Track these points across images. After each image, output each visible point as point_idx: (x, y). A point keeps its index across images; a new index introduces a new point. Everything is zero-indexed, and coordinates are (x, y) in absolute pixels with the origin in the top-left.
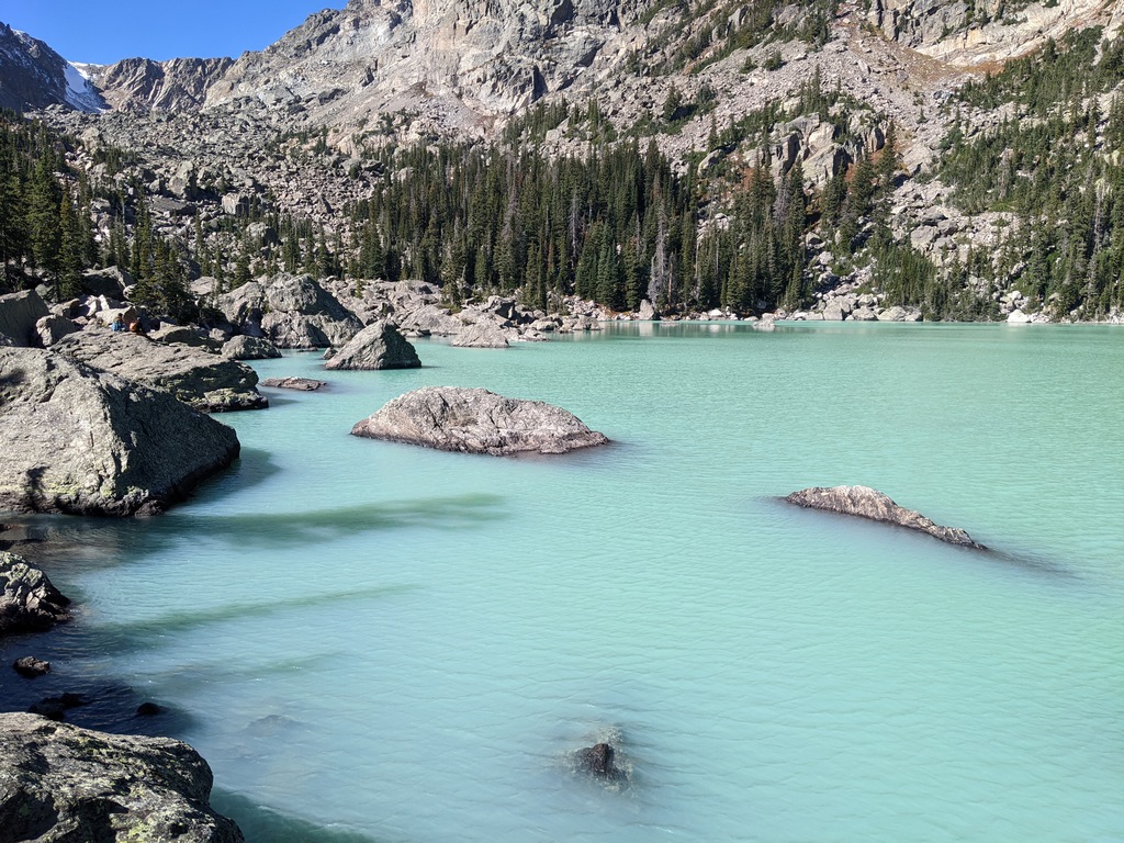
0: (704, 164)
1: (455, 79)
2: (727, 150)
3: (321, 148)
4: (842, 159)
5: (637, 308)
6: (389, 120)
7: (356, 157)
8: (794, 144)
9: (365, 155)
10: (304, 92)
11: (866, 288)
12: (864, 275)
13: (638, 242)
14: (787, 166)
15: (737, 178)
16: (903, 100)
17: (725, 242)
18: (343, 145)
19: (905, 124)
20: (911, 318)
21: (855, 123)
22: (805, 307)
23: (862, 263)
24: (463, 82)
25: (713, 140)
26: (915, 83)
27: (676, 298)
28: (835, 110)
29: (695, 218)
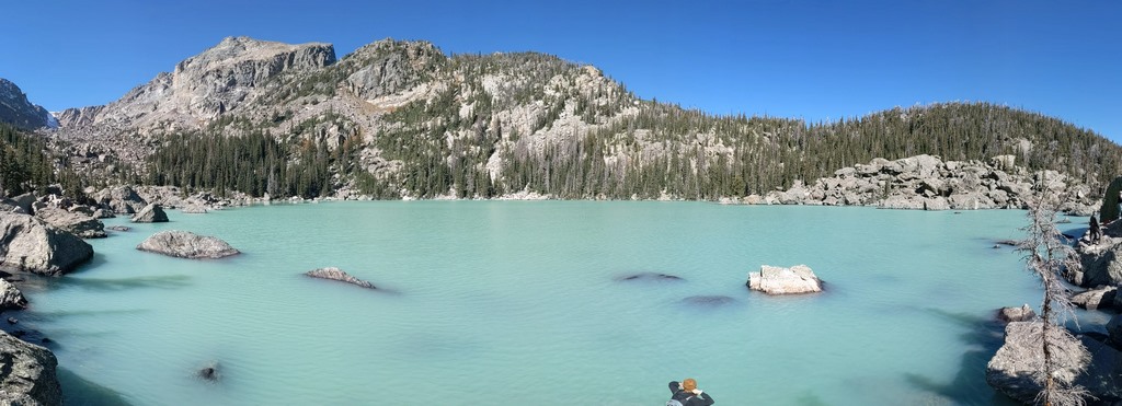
0: (289, 139)
1: (189, 107)
2: (298, 134)
3: (137, 135)
4: (342, 139)
5: (263, 196)
7: (149, 138)
8: (324, 133)
9: (153, 137)
11: (353, 188)
12: (352, 182)
13: (263, 169)
14: (321, 140)
15: (302, 144)
16: (363, 118)
17: (298, 170)
19: (364, 127)
20: (370, 199)
21: (346, 125)
22: (331, 195)
23: (351, 178)
25: (292, 130)
26: (367, 113)
27: (279, 191)
28: (338, 120)
29: (286, 160)
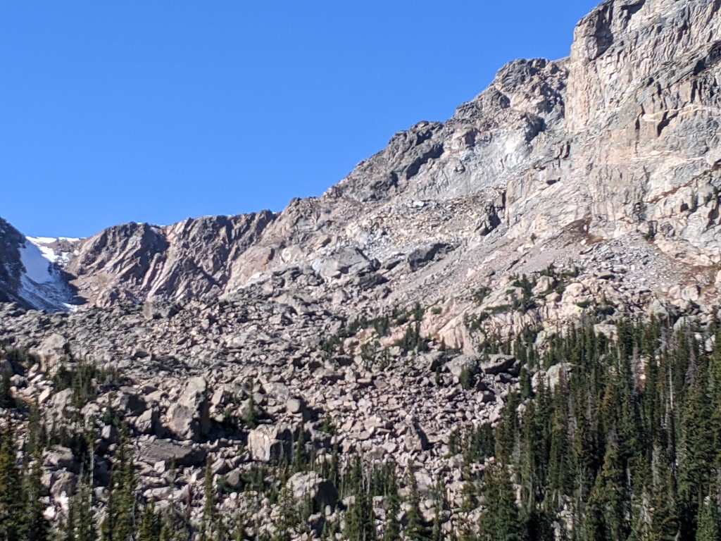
1: (640, 211)
3: (413, 342)
6: (527, 286)
7: (470, 351)
9: (487, 347)
10: (384, 254)
18: (448, 335)
24: (656, 213)
